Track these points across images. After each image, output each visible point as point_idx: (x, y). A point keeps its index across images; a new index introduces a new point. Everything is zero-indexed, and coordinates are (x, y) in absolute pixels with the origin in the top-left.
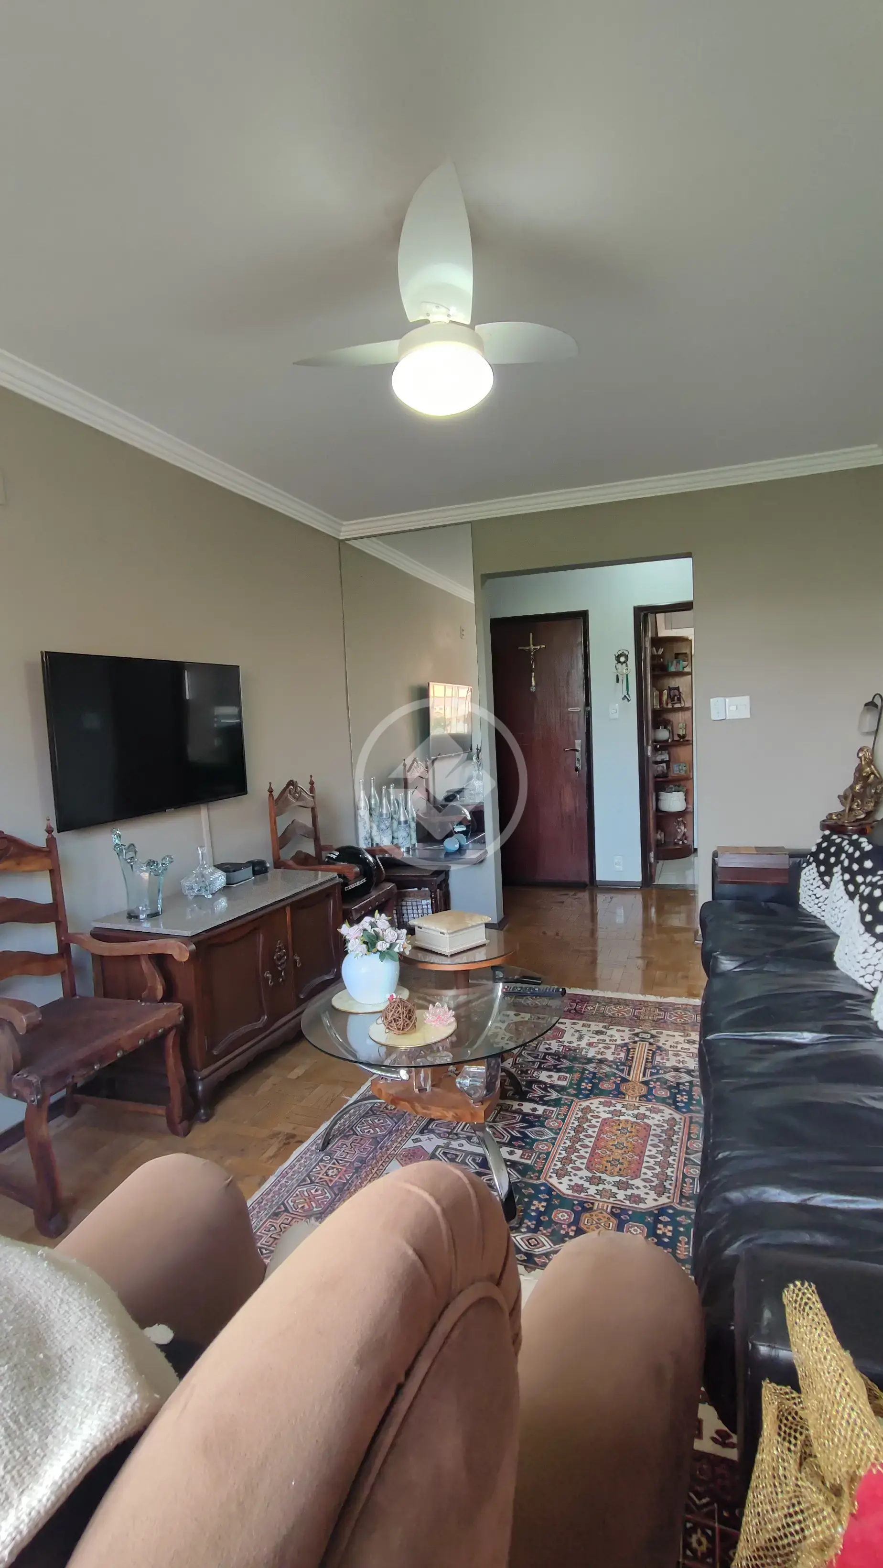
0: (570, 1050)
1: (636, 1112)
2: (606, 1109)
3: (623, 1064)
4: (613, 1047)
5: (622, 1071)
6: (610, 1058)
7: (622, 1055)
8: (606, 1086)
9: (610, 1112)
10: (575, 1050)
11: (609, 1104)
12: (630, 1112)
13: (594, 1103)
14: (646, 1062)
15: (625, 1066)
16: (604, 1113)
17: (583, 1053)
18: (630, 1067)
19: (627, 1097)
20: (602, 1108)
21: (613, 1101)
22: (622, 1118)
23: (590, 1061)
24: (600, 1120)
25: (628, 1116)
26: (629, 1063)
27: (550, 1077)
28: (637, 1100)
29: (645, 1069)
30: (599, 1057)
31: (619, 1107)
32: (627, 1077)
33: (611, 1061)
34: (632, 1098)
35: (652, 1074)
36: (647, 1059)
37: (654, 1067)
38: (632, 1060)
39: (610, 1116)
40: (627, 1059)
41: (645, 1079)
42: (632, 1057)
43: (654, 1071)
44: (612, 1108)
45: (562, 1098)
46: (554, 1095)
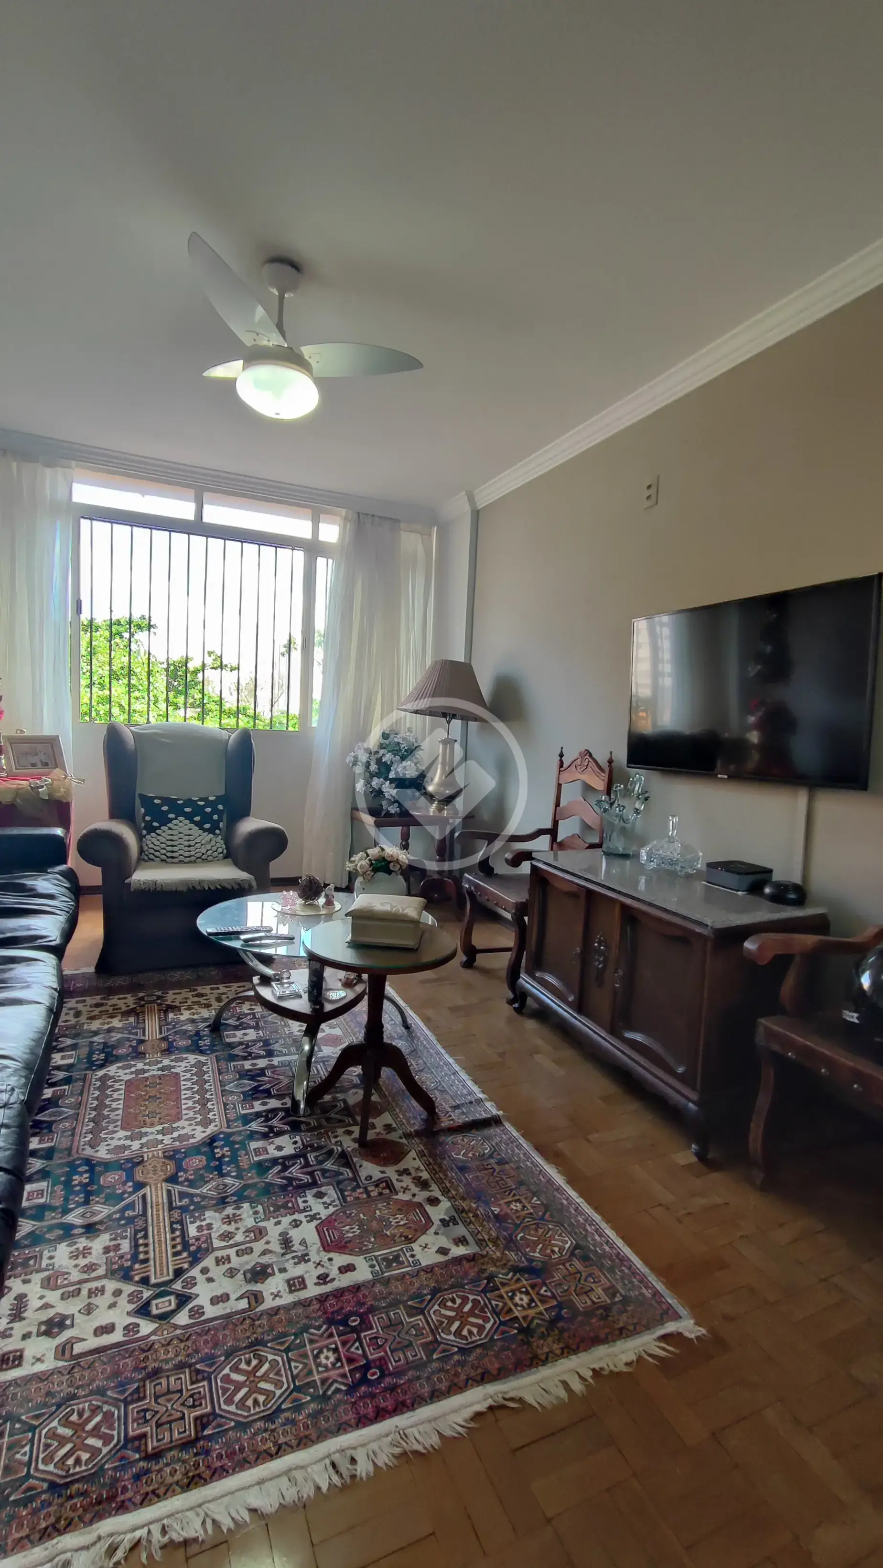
0: (285, 1206)
1: (144, 1140)
2: (182, 1132)
3: (184, 1209)
4: (217, 1243)
5: (182, 1195)
6: (211, 1216)
7: (192, 1231)
8: (197, 1162)
9: (176, 1129)
10: (277, 1208)
11: (181, 1138)
12: (151, 1137)
13: (200, 1134)
14: (145, 1229)
15: (180, 1208)
16: (184, 1127)
17: (260, 1208)
18: (171, 1208)
19: (161, 1154)
20: (187, 1130)
21: (177, 1143)
22: (160, 1128)
23: (241, 1197)
24: (185, 1117)
25: (152, 1132)
26: (176, 1214)
27: (280, 1148)
28: (145, 1156)
29: (145, 1213)
30: (229, 1210)
31: (167, 1140)
32: (170, 1186)
33: (205, 1208)
34: (153, 1156)
35: (131, 1206)
36: (146, 1237)
37: (131, 1220)
38: (172, 1223)
39: (174, 1125)
40: (181, 1222)
41: (142, 1192)
42: (173, 1231)
43: (129, 1213)
44: (175, 1134)
45: (243, 1126)
46: (255, 1126)
